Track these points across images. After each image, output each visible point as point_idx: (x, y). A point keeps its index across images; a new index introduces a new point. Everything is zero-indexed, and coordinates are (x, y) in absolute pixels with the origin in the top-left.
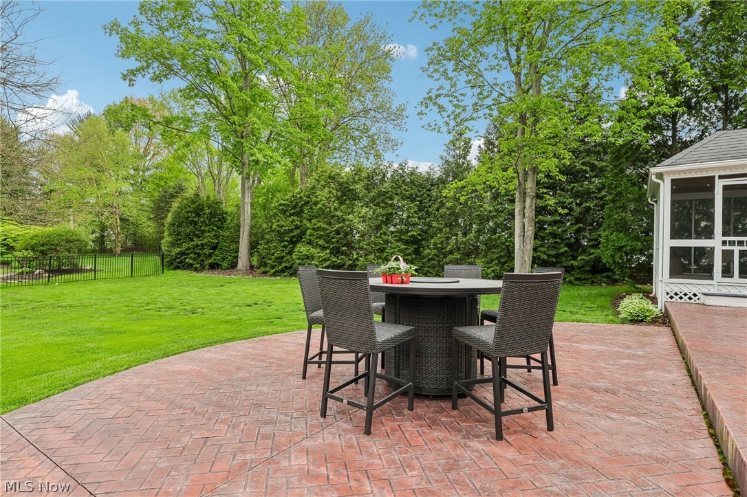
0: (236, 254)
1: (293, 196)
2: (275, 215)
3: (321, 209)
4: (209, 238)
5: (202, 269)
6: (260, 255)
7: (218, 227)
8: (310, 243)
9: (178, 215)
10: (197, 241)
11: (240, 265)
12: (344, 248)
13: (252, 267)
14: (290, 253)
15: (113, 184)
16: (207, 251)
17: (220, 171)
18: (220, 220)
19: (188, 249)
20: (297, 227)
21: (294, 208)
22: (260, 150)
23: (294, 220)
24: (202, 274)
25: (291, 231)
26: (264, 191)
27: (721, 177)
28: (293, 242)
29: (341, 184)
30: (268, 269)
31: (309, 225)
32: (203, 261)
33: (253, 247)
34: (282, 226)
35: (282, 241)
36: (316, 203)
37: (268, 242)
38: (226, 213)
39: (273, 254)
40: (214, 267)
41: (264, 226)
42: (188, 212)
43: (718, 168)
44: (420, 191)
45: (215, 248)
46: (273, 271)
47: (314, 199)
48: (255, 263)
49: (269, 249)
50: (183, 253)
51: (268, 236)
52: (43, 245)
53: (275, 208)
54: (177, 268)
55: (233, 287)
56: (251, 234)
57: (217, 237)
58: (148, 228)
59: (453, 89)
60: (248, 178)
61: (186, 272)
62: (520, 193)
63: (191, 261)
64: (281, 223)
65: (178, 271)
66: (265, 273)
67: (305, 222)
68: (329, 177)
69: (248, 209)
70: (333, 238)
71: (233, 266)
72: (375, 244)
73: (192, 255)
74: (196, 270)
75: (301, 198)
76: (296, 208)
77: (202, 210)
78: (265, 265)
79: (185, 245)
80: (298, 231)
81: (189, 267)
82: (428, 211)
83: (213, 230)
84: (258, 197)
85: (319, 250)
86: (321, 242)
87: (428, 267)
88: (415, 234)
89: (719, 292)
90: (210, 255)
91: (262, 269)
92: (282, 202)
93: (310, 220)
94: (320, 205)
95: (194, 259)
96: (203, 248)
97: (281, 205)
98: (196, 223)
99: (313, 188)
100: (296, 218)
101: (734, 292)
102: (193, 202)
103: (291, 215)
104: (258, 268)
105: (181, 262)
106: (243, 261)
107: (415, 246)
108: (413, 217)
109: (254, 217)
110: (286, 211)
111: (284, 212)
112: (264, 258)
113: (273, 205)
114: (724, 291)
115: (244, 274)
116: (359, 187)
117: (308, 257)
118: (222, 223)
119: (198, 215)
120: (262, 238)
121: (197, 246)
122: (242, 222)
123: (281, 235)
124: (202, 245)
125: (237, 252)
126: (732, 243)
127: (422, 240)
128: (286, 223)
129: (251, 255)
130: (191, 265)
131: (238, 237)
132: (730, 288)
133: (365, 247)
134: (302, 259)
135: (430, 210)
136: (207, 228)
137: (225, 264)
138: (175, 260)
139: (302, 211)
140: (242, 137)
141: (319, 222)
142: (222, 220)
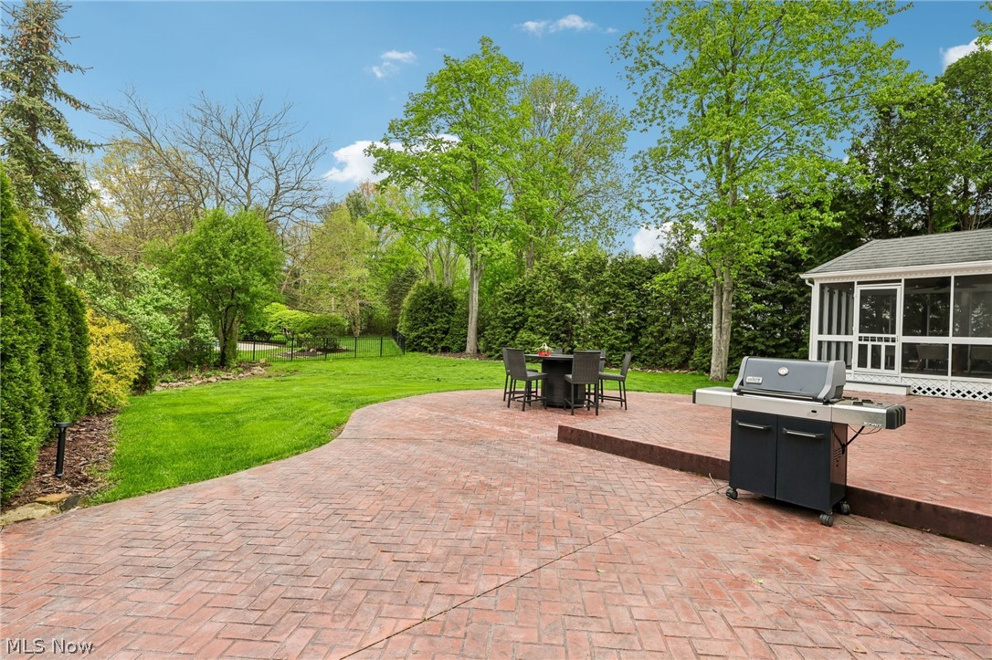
0: (464, 339)
1: (516, 285)
2: (500, 303)
3: (541, 297)
4: (440, 323)
5: (436, 351)
6: (486, 339)
7: (449, 314)
8: (532, 329)
9: (415, 302)
10: (431, 326)
11: (468, 350)
12: (563, 335)
13: (478, 351)
14: (513, 339)
15: (357, 272)
16: (440, 335)
17: (448, 254)
18: (451, 307)
19: (424, 333)
20: (520, 314)
21: (517, 296)
22: (486, 244)
23: (517, 308)
24: (436, 356)
25: (514, 318)
26: (491, 273)
27: (859, 283)
28: (516, 329)
29: (562, 273)
30: (493, 353)
31: (530, 313)
32: (435, 344)
33: (480, 332)
34: (506, 313)
35: (505, 328)
36: (538, 292)
37: (494, 328)
38: (456, 300)
39: (498, 339)
40: (445, 350)
41: (490, 313)
42: (424, 300)
43: (857, 276)
44: (639, 280)
45: (446, 332)
46: (497, 355)
47: (535, 288)
48: (481, 348)
49: (494, 334)
50: (419, 337)
51: (493, 323)
52: (315, 328)
53: (500, 296)
54: (414, 350)
55: (463, 367)
56: (479, 320)
57: (448, 322)
58: (383, 311)
59: (653, 195)
60: (476, 269)
61: (422, 354)
62: (717, 287)
63: (426, 345)
64: (506, 310)
65: (416, 353)
66: (490, 356)
67: (527, 309)
68: (551, 267)
69: (476, 297)
70: (552, 325)
71: (462, 349)
72: (592, 331)
73: (427, 339)
74: (430, 352)
75: (524, 286)
76: (520, 297)
77: (436, 297)
78: (491, 349)
79: (421, 330)
80: (521, 318)
81: (425, 349)
82: (647, 299)
83: (445, 316)
84: (485, 280)
85: (539, 336)
86: (542, 329)
87: (646, 355)
88: (632, 322)
89: (856, 380)
90: (442, 339)
91: (488, 353)
92: (507, 291)
93: (531, 308)
94: (541, 294)
95: (428, 342)
96: (436, 333)
97: (505, 293)
98: (430, 310)
99: (535, 277)
100: (519, 306)
101: (884, 381)
102: (428, 290)
103: (515, 302)
104: (484, 352)
105: (417, 345)
106: (470, 346)
107: (633, 334)
108: (630, 306)
109: (481, 303)
110: (510, 299)
111: (508, 300)
112: (489, 343)
113: (498, 293)
114: (860, 379)
115: (473, 356)
116: (578, 276)
117: (529, 343)
118: (453, 310)
119: (432, 303)
120: (489, 324)
121: (431, 330)
122: (470, 309)
123: (505, 321)
124: (436, 330)
125: (466, 337)
126: (866, 339)
127: (641, 328)
128: (510, 310)
129: (478, 339)
130: (426, 348)
131: (467, 323)
132: (864, 377)
133: (582, 334)
134: (524, 345)
135: (649, 298)
136: (440, 315)
137: (455, 348)
138: (412, 343)
139: (524, 300)
140: (472, 232)
141: (540, 309)
142: (453, 307)
